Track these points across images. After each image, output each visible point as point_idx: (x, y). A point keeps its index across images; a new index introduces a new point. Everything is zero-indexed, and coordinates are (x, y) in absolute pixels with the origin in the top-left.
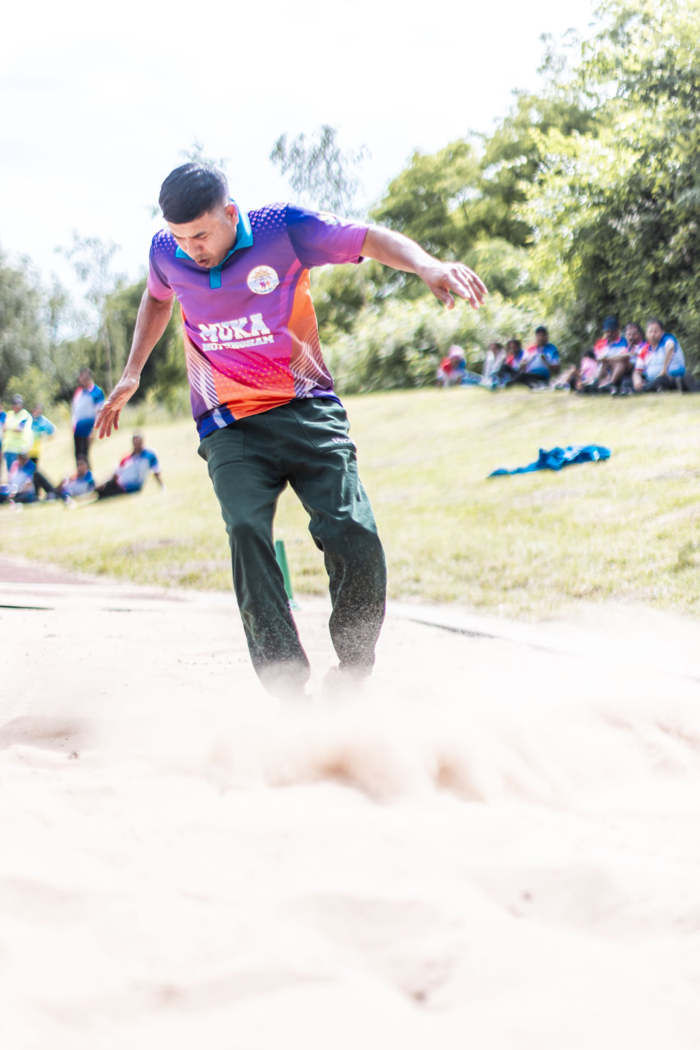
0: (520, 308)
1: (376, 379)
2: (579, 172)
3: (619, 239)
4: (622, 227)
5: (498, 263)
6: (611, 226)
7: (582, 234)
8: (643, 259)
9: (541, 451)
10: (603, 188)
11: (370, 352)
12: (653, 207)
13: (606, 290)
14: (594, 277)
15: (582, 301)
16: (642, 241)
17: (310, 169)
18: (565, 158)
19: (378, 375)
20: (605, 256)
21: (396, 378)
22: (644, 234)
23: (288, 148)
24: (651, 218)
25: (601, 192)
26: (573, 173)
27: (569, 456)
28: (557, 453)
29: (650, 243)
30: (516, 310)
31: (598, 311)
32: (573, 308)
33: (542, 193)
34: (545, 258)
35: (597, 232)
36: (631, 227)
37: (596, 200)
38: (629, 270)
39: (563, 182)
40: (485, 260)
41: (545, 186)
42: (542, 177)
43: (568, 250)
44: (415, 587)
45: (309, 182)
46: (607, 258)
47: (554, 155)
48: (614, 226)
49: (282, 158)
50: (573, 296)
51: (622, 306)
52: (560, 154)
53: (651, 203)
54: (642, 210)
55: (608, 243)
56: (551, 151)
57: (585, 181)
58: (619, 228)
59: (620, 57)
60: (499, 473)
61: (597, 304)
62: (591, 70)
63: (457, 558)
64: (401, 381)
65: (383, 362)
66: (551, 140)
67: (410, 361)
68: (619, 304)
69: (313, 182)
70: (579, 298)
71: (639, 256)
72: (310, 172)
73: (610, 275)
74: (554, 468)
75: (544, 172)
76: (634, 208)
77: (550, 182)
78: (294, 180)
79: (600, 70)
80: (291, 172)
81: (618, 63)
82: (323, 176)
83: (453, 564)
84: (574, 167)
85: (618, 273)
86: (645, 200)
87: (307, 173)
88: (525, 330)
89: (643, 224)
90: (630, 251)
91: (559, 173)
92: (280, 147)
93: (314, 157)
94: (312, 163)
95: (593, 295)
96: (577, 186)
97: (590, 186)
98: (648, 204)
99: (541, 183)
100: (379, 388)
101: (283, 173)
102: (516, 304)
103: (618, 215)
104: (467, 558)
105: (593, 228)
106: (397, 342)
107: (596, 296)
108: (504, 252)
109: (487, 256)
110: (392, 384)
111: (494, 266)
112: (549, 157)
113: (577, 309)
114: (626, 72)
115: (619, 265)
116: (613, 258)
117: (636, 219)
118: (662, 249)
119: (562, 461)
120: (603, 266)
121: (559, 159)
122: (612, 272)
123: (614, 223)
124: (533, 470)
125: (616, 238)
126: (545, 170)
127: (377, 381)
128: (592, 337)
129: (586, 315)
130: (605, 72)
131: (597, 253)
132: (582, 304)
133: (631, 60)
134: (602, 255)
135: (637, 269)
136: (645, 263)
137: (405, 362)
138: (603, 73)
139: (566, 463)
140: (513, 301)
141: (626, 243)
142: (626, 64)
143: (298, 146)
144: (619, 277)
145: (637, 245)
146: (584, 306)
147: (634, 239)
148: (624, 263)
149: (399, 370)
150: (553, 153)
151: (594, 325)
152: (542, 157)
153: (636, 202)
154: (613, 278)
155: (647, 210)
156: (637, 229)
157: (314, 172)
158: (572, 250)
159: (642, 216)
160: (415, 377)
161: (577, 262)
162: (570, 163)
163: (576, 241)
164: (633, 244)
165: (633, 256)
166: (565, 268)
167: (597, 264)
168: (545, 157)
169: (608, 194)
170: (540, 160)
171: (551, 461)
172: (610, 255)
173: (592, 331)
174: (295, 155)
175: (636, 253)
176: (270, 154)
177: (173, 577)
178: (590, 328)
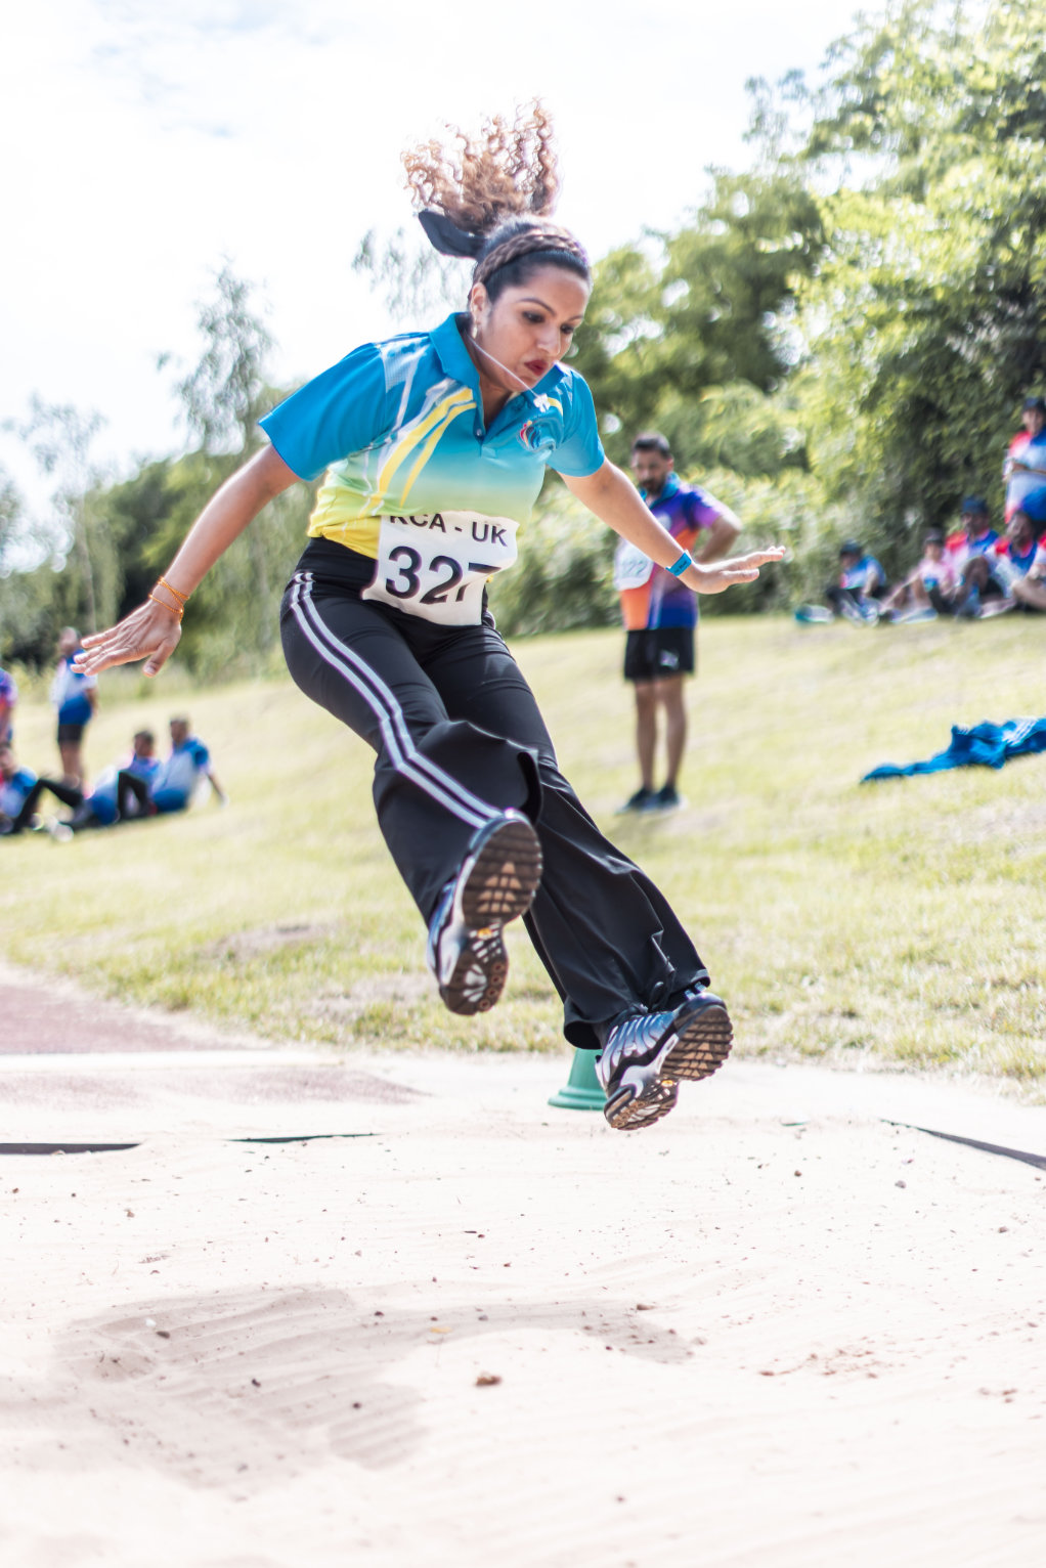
0: (785, 490)
1: (540, 613)
2: (888, 260)
3: (960, 372)
4: (968, 349)
5: (740, 421)
6: (949, 348)
7: (893, 364)
8: (1004, 402)
9: (955, 731)
10: (931, 286)
11: (526, 571)
12: (1021, 315)
13: (938, 458)
14: (916, 435)
15: (894, 475)
16: (1003, 372)
17: (415, 282)
18: (866, 238)
19: (543, 607)
20: (938, 398)
21: (574, 611)
22: (1007, 359)
23: (379, 250)
24: (1020, 332)
25: (928, 292)
26: (879, 264)
27: (1012, 738)
28: (987, 734)
29: (1017, 375)
30: (776, 494)
31: (925, 490)
32: (879, 487)
33: (827, 296)
34: (828, 406)
35: (923, 359)
36: (986, 348)
37: (917, 306)
38: (982, 419)
39: (863, 278)
40: (718, 417)
41: (831, 284)
42: (828, 269)
43: (867, 393)
44: (852, 1027)
45: (415, 304)
46: (940, 403)
47: (847, 233)
48: (955, 348)
49: (371, 266)
50: (877, 470)
51: (965, 484)
52: (858, 230)
53: (1016, 308)
54: (1001, 318)
55: (942, 378)
56: (843, 227)
57: (900, 275)
58: (963, 351)
59: (960, 69)
60: (881, 774)
61: (923, 480)
62: (913, 89)
63: (910, 957)
64: (584, 617)
65: (552, 586)
66: (846, 205)
67: (603, 582)
68: (960, 478)
69: (420, 306)
70: (888, 471)
71: (999, 397)
72: (416, 288)
73: (946, 431)
74: (994, 765)
75: (828, 261)
76: (987, 317)
77: (839, 277)
78: (390, 302)
79: (927, 90)
80: (387, 288)
81: (959, 78)
82: (437, 294)
83: (906, 973)
84: (880, 253)
85: (961, 424)
86: (1008, 303)
87: (412, 289)
88: (794, 527)
89: (1005, 342)
90: (981, 388)
91: (854, 263)
92: (366, 248)
93: (421, 262)
94: (419, 273)
95: (913, 468)
96: (886, 284)
97: (909, 283)
98: (1012, 309)
99: (826, 278)
100: (548, 628)
101: (372, 289)
102: (776, 486)
103: (957, 329)
104: (931, 958)
105: (915, 354)
106: (577, 551)
107: (920, 466)
108: (748, 404)
109: (722, 409)
110: (569, 621)
111: (733, 425)
112: (840, 236)
113: (888, 489)
114: (972, 91)
115: (961, 413)
116: (952, 400)
117: (994, 335)
118: (1039, 384)
119: (1000, 749)
120: (933, 416)
121: (854, 239)
122: (949, 424)
123: (955, 343)
124: (948, 767)
125: (955, 370)
126: (833, 258)
127: (541, 618)
128: (916, 533)
129: (902, 500)
130: (937, 90)
131: (924, 393)
132: (896, 479)
133: (980, 71)
134: (932, 395)
135: (994, 419)
136: (1009, 407)
137: (591, 583)
138: (933, 94)
139: (1011, 753)
140: (771, 479)
141: (976, 375)
142: (971, 77)
143: (396, 246)
144: (962, 433)
145: (996, 378)
146: (899, 483)
147: (990, 367)
148: (973, 410)
149: (580, 600)
150: (846, 229)
151: (919, 514)
152: (829, 235)
153: (990, 308)
154: (950, 436)
155: (1012, 319)
156: (996, 352)
157: (421, 287)
158: (877, 392)
159: (1004, 329)
160: (609, 609)
161: (887, 410)
162: (875, 246)
163: (883, 375)
164: (989, 376)
165: (987, 398)
166: (862, 423)
167: (921, 412)
168: (834, 235)
169: (940, 295)
170: (824, 241)
171: (979, 748)
172: (946, 397)
173: (915, 526)
174: (391, 260)
175: (993, 391)
176: (352, 259)
177: (335, 1017)
178: (911, 518)
